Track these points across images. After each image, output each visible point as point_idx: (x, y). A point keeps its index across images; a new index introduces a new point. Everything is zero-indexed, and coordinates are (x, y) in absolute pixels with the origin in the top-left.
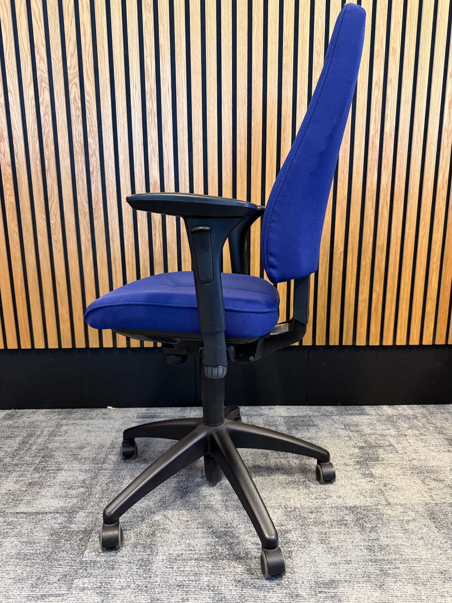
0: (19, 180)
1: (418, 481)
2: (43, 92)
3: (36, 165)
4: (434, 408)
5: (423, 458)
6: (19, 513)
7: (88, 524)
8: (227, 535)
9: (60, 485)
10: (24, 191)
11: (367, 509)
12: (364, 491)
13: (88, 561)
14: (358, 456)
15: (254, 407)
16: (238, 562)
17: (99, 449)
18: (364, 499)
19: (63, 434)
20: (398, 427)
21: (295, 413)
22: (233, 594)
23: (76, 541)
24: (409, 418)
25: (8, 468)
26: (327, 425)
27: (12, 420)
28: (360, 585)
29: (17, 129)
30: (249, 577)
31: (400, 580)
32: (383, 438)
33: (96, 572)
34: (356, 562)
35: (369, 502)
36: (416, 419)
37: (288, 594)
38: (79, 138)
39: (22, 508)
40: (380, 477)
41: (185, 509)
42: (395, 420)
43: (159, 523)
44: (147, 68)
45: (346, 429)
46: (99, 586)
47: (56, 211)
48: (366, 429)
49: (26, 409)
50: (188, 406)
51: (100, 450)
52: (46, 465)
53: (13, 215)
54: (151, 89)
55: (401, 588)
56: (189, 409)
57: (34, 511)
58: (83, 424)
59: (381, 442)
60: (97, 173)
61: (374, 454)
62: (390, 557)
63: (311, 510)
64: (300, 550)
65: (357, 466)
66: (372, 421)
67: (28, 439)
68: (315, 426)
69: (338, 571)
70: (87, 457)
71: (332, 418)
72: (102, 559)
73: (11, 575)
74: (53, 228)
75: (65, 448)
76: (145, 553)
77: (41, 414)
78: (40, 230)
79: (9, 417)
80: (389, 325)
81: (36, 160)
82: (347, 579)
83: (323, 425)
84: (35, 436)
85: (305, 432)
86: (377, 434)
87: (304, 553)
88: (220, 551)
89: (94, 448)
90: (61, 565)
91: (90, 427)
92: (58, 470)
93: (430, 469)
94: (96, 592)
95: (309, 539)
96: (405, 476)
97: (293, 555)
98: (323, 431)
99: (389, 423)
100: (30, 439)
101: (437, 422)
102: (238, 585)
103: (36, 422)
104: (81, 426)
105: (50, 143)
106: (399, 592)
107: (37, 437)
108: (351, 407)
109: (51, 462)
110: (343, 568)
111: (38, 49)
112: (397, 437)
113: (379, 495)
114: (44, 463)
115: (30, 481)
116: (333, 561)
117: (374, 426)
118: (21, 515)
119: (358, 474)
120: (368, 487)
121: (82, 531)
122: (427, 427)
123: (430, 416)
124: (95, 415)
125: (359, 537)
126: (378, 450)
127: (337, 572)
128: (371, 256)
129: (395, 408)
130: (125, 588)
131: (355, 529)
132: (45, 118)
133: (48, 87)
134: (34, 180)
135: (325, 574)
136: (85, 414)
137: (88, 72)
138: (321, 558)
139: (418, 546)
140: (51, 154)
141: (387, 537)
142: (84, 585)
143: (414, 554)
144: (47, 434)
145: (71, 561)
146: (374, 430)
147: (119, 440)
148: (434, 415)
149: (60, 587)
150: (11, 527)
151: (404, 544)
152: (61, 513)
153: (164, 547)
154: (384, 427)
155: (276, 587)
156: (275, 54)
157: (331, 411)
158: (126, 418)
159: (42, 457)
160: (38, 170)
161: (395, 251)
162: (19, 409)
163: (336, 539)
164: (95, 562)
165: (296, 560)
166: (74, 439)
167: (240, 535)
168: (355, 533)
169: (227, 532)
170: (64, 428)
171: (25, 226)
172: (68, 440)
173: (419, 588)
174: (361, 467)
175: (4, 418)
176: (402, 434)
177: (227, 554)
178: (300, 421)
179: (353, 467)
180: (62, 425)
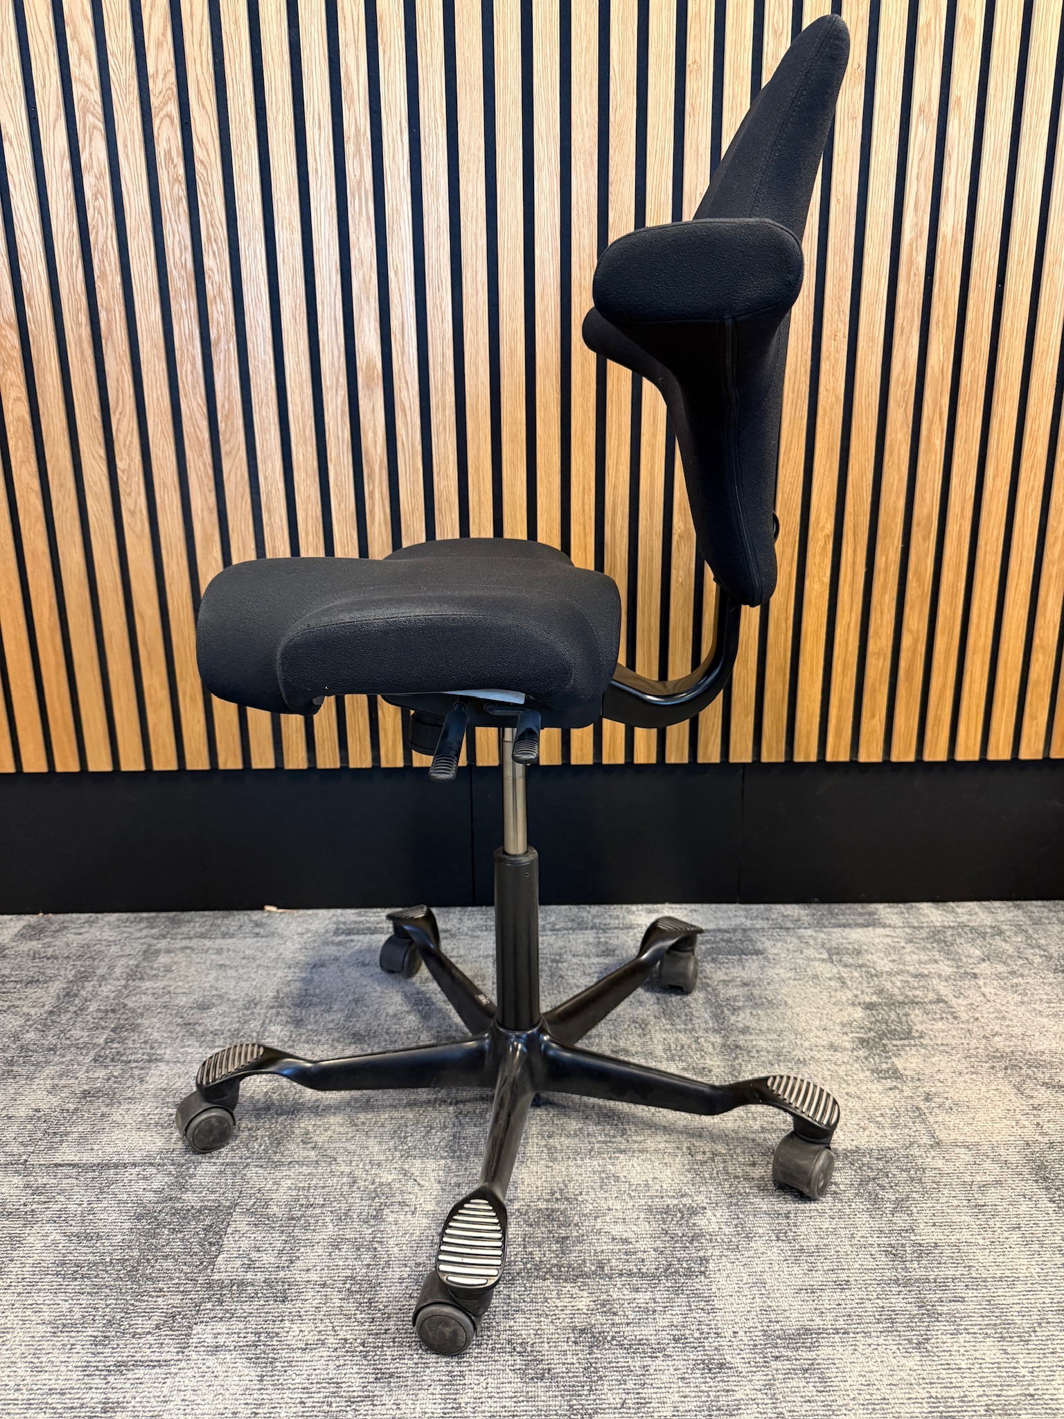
0: (39, 362)
1: (1007, 1088)
2: (91, 140)
3: (79, 325)
4: (1043, 909)
5: (1019, 1031)
6: (61, 1165)
7: (224, 1193)
8: (553, 1220)
9: (155, 1096)
10: (51, 390)
11: (885, 1156)
12: (878, 1113)
13: (226, 1281)
14: (863, 1028)
15: (612, 907)
16: (579, 1284)
17: (247, 1009)
18: (877, 1131)
19: (162, 974)
20: (957, 957)
21: (711, 921)
22: (568, 1361)
23: (197, 1232)
24: (983, 935)
25: (31, 1056)
26: (788, 950)
27: (39, 940)
28: (870, 1341)
29: (29, 235)
30: (607, 1320)
31: (965, 1329)
32: (921, 984)
33: (244, 1307)
34: (860, 1286)
35: (889, 1139)
36: (1000, 936)
37: (699, 1362)
38: (181, 254)
39: (67, 1154)
40: (916, 1077)
41: (452, 1157)
42: (950, 939)
43: (391, 1189)
44: (346, 74)
45: (833, 962)
46: (254, 1341)
47: (129, 438)
48: (880, 961)
49: (73, 912)
50: (455, 905)
51: (249, 1012)
52: (122, 1049)
53: (25, 448)
54: (357, 130)
55: (968, 1348)
56: (457, 913)
57: (95, 1162)
58: (208, 949)
59: (917, 993)
60: (228, 343)
61: (901, 1023)
62: (942, 1273)
63: (751, 1159)
64: (726, 1256)
65: (861, 1052)
66: (896, 940)
67: (78, 987)
68: (757, 954)
69: (818, 1307)
70: (217, 1030)
71: (800, 935)
72: (257, 1277)
73: (45, 1314)
74: (125, 479)
75: (165, 1007)
76: (360, 1263)
77: (107, 927)
78: (92, 484)
79: (33, 933)
80: (939, 712)
81: (78, 311)
82: (840, 1327)
83: (776, 951)
84: (95, 978)
85: (734, 967)
86: (908, 972)
87: (737, 1263)
88: (538, 1259)
89: (235, 1006)
90: (161, 1290)
91: (224, 957)
92: (150, 1061)
93: (1034, 1059)
94: (246, 1356)
95: (747, 1229)
96: (974, 1076)
97: (711, 1268)
98: (778, 966)
99: (935, 945)
100: (83, 988)
101: (1050, 944)
102: (581, 1339)
103: (96, 944)
104: (203, 956)
105: (111, 270)
106: (964, 1358)
107: (98, 980)
108: (843, 906)
109: (134, 1040)
110: (829, 1298)
111: (75, 30)
112: (955, 980)
113: (914, 1123)
114: (115, 1046)
115: (86, 1087)
116: (807, 1283)
117: (899, 954)
118: (66, 1170)
119: (863, 1070)
120: (887, 1101)
121: (210, 1210)
122: (1028, 956)
123: (1034, 929)
124: (236, 928)
125: (867, 1225)
126: (911, 1012)
127: (816, 1309)
128: (900, 546)
129: (950, 909)
130: (314, 1346)
131: (858, 1204)
132: (97, 203)
133: (101, 126)
134: (75, 360)
135: (788, 1315)
136: (212, 925)
137: (201, 87)
138: (777, 1276)
139: (1008, 1246)
140: (113, 296)
141: (934, 1225)
142: (217, 1340)
143: (998, 1266)
144: (122, 973)
145: (184, 1282)
146: (899, 964)
147: (292, 987)
148: (1044, 927)
149: (162, 1344)
150: (43, 1198)
151: (973, 1241)
152: (159, 1165)
153: (404, 1248)
154: (924, 958)
155: (670, 1345)
156: (668, 36)
157: (796, 918)
158: (309, 935)
159: (114, 1030)
160: (84, 335)
161: (960, 531)
162: (55, 912)
163: (813, 1230)
164: (242, 1284)
165: (717, 1279)
166: (187, 986)
167: (583, 1218)
168: (858, 1216)
169: (553, 1210)
170: (163, 959)
171: (55, 477)
172: (171, 989)
173: (1013, 1348)
174: (869, 1055)
175: (22, 936)
176: (966, 973)
177: (554, 1265)
178: (722, 940)
179: (850, 1053)
180: (157, 952)
